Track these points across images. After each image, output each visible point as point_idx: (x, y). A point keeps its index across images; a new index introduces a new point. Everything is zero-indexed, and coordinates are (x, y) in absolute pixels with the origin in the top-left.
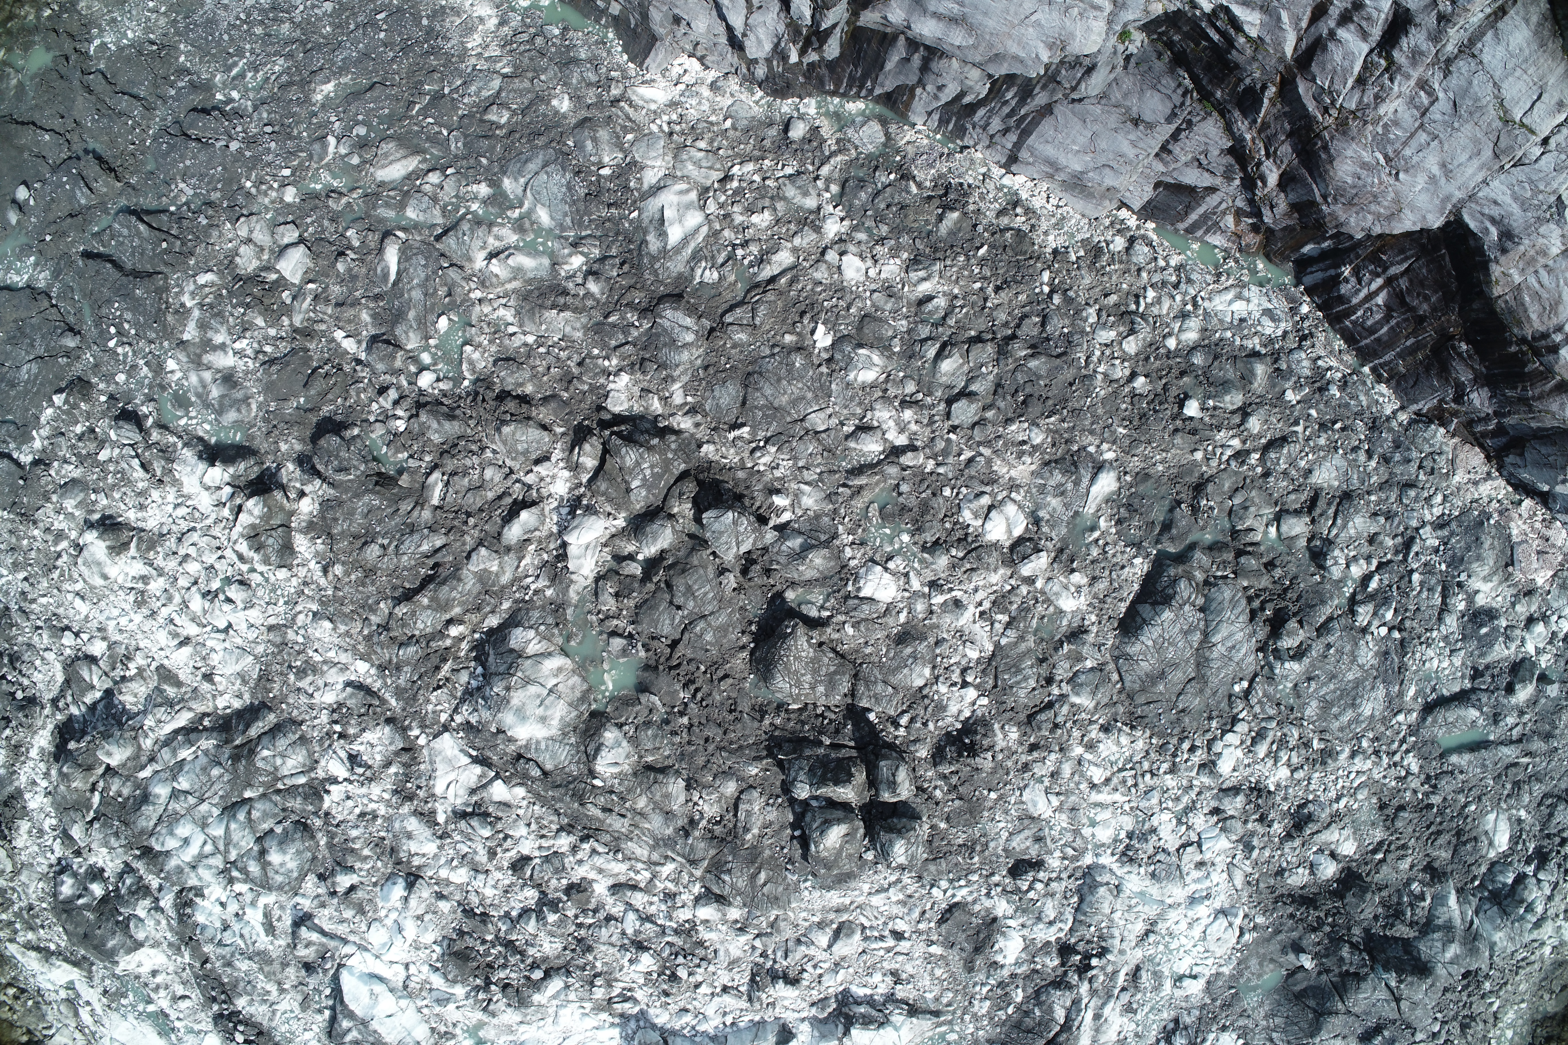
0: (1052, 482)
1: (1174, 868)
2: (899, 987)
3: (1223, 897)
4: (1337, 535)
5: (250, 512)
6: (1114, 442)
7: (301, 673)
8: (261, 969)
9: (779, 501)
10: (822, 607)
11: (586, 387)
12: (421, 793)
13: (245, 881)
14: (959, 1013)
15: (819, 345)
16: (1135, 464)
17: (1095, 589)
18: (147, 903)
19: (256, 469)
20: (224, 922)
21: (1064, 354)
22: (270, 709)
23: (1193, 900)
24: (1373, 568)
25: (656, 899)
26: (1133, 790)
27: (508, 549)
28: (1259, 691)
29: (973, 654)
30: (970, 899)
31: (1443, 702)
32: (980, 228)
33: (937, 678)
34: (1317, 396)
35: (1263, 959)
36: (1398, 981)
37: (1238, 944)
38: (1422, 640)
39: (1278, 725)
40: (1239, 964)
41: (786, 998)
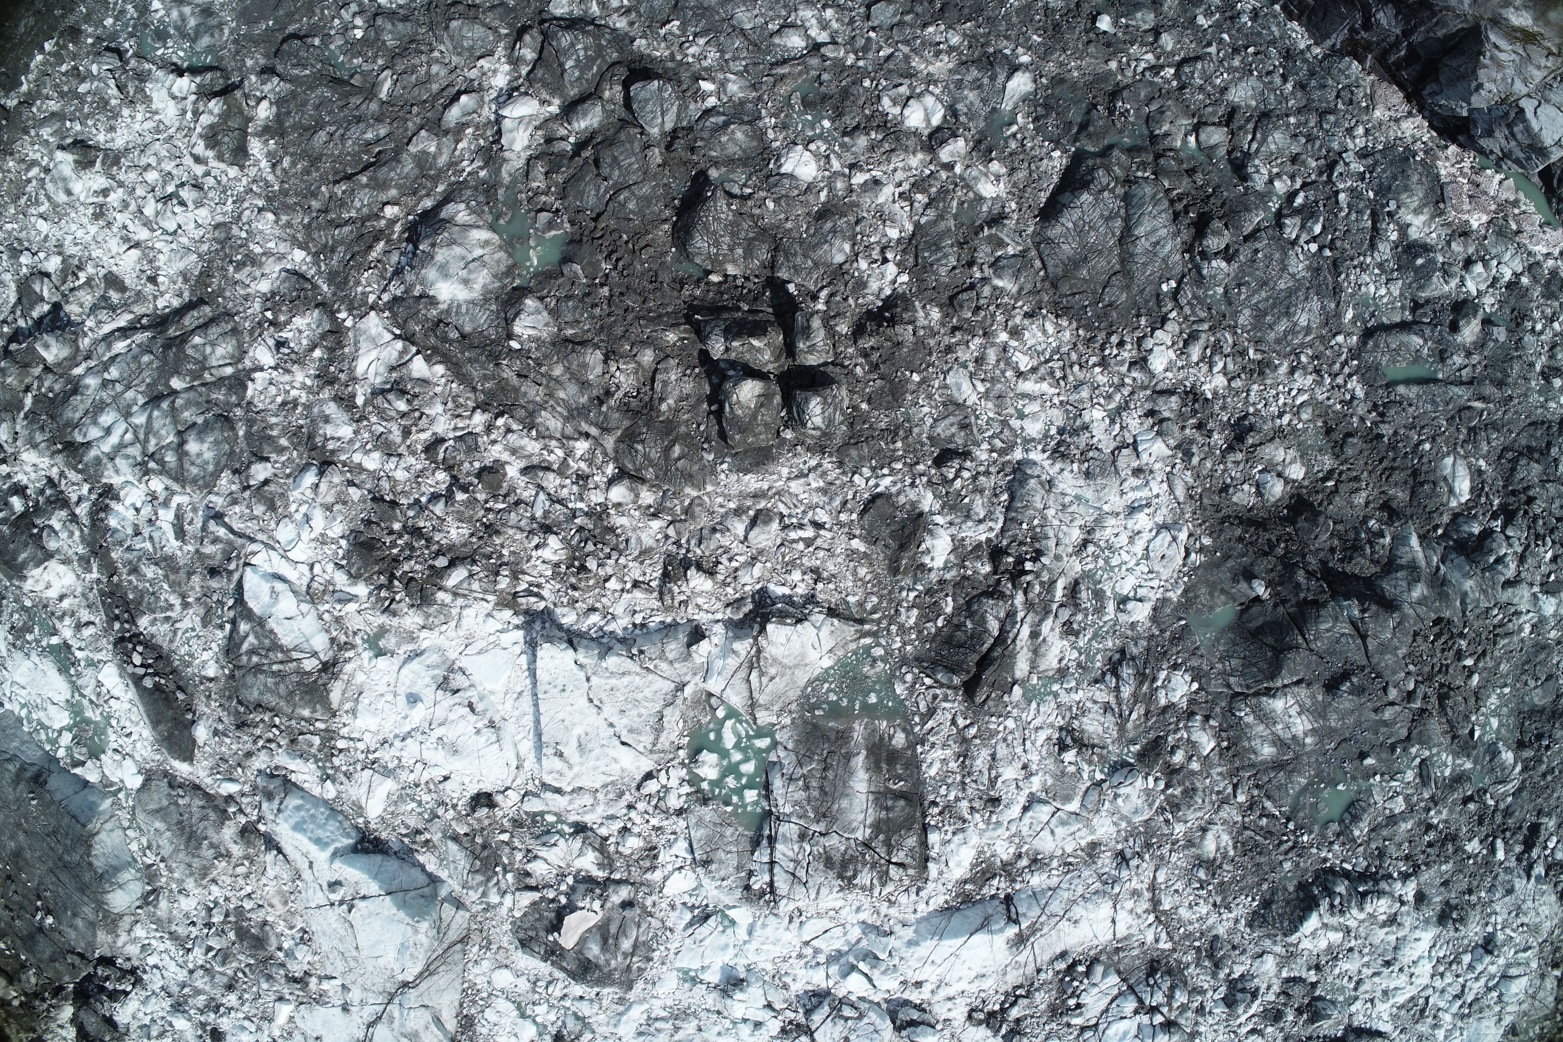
0: (969, 78)
1: (1108, 464)
2: (820, 586)
3: (1164, 511)
4: (1258, 150)
5: (211, 112)
6: (1030, 48)
7: (240, 266)
8: (166, 576)
9: (705, 85)
10: (745, 185)
12: (342, 376)
13: (161, 473)
14: (884, 622)
16: (1051, 67)
17: (1015, 178)
18: (63, 513)
19: (221, 81)
20: (136, 526)
22: (207, 303)
23: (1132, 510)
24: (1298, 186)
25: (568, 481)
26: (1062, 383)
27: (446, 132)
28: (1188, 293)
29: (893, 233)
30: (894, 490)
31: (1384, 329)
33: (857, 255)
34: (1228, 22)
35: (1212, 588)
36: (1363, 611)
37: (1184, 565)
38: (1356, 262)
39: (1210, 329)
40: (1185, 591)
41: (700, 594)
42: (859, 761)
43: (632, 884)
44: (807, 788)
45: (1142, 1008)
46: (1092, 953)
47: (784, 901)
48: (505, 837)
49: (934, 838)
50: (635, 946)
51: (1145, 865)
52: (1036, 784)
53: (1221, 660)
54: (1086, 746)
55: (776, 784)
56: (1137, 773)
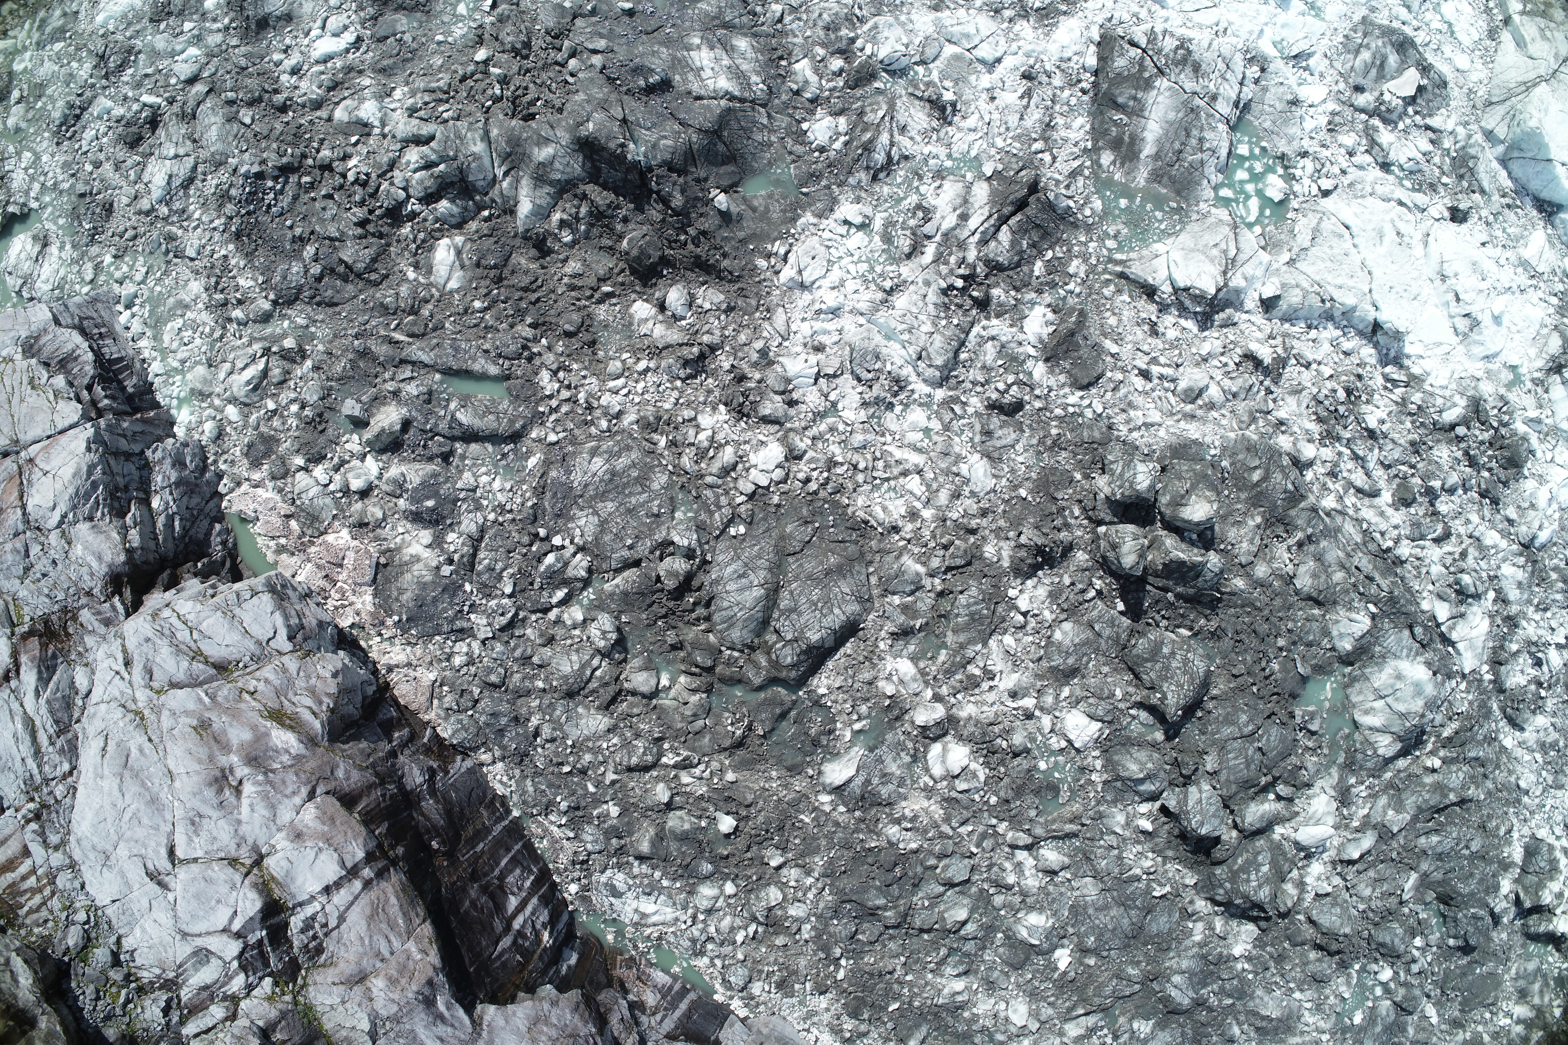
0: (890, 786)
2: (1154, 318)
3: (801, 303)
4: (592, 657)
5: (1551, 892)
6: (815, 809)
9: (1147, 826)
11: (1268, 949)
12: (1498, 621)
14: (1100, 268)
15: (1068, 952)
16: (799, 784)
17: (872, 673)
19: (1531, 922)
21: (843, 902)
23: (835, 312)
24: (555, 611)
25: (1345, 474)
26: (878, 454)
27: (1375, 826)
28: (718, 519)
29: (1008, 640)
30: (1067, 390)
32: (890, 1025)
33: (1050, 626)
34: (583, 804)
35: (765, 216)
36: (623, 145)
37: (791, 245)
38: (509, 516)
39: (702, 476)
40: (794, 220)
41: (1258, 341)
42: (1148, 150)
43: (1352, 105)
44: (1201, 140)
47: (1240, 46)
48: (1445, 180)
49: (1092, 61)
50: (1357, 52)
52: (986, 80)
53: (770, 144)
54: (930, 101)
55: (1224, 152)
56: (881, 62)
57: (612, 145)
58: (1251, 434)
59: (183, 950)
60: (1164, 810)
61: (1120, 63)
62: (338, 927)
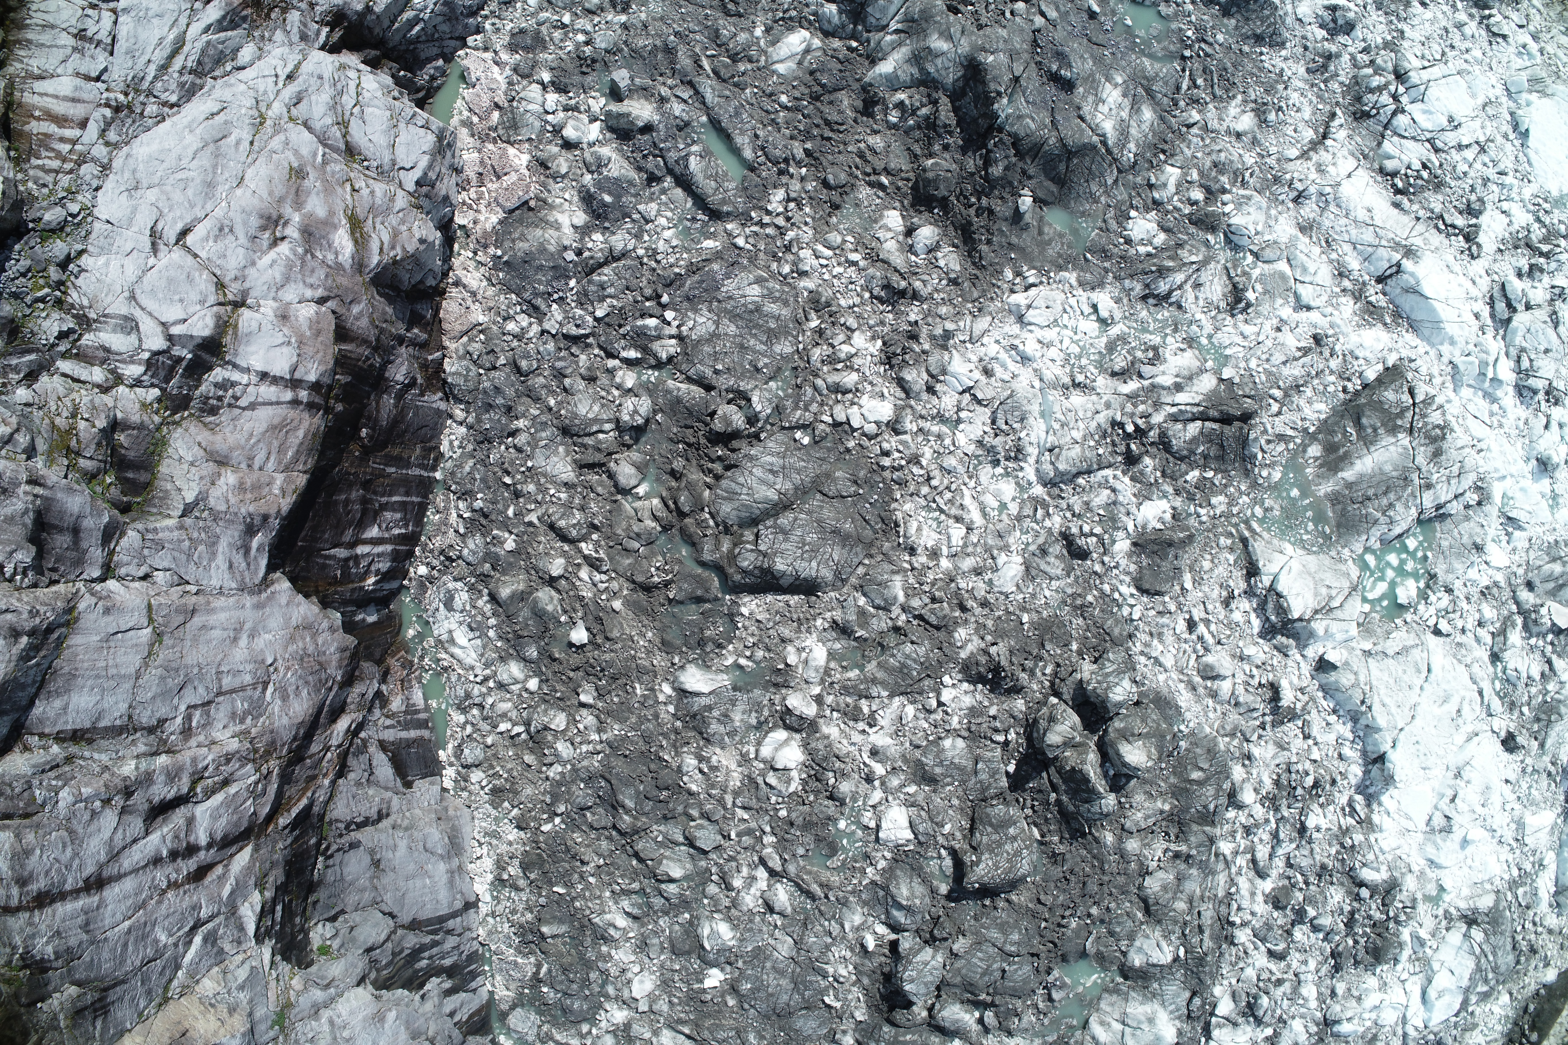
0: (722, 728)
1: (1006, 407)
3: (1007, 329)
4: (609, 421)
6: (652, 690)
9: (871, 944)
14: (1234, 520)
15: (722, 977)
16: (659, 660)
17: (792, 635)
21: (603, 777)
23: (1025, 359)
26: (953, 487)
28: (798, 416)
29: (910, 710)
30: (1127, 579)
31: (700, 202)
32: (542, 901)
33: (948, 731)
34: (493, 517)
35: (1044, 245)
36: (999, 94)
37: (1041, 283)
39: (817, 376)
40: (1060, 268)
42: (1348, 474)
43: (1514, 592)
45: (1400, 110)
46: (1379, 179)
47: (1480, 471)
48: (1525, 709)
49: (1371, 375)
50: (1554, 560)
51: (1296, 175)
52: (1286, 312)
53: (1097, 201)
54: (1235, 286)
55: (1398, 530)
56: (1229, 225)
57: (993, 86)
58: (1222, 743)
59: (120, 307)
60: (894, 945)
61: (1390, 395)
62: (244, 409)
